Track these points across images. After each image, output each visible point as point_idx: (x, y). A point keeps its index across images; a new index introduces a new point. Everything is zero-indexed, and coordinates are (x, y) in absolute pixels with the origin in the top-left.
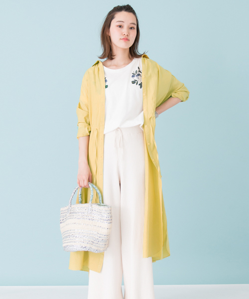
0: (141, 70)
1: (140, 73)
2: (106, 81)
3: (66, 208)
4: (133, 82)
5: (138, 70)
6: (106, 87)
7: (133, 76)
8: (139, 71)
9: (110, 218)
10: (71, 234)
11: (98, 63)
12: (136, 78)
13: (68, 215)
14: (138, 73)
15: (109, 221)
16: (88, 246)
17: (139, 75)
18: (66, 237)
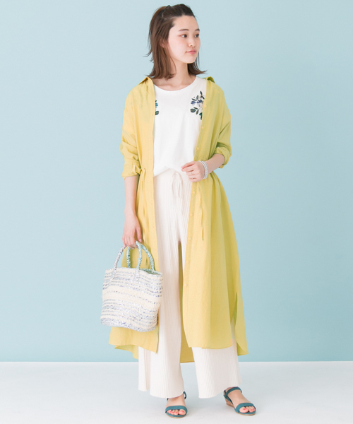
0: (204, 95)
1: (202, 99)
2: (157, 105)
3: (111, 271)
4: (193, 111)
5: (200, 95)
6: (157, 113)
7: (193, 103)
8: (202, 97)
9: (158, 290)
10: (110, 305)
11: (147, 79)
12: (196, 105)
13: (111, 280)
14: (200, 99)
15: (157, 294)
16: (128, 322)
17: (200, 101)
18: (105, 308)
